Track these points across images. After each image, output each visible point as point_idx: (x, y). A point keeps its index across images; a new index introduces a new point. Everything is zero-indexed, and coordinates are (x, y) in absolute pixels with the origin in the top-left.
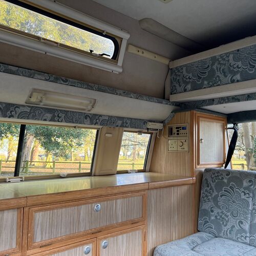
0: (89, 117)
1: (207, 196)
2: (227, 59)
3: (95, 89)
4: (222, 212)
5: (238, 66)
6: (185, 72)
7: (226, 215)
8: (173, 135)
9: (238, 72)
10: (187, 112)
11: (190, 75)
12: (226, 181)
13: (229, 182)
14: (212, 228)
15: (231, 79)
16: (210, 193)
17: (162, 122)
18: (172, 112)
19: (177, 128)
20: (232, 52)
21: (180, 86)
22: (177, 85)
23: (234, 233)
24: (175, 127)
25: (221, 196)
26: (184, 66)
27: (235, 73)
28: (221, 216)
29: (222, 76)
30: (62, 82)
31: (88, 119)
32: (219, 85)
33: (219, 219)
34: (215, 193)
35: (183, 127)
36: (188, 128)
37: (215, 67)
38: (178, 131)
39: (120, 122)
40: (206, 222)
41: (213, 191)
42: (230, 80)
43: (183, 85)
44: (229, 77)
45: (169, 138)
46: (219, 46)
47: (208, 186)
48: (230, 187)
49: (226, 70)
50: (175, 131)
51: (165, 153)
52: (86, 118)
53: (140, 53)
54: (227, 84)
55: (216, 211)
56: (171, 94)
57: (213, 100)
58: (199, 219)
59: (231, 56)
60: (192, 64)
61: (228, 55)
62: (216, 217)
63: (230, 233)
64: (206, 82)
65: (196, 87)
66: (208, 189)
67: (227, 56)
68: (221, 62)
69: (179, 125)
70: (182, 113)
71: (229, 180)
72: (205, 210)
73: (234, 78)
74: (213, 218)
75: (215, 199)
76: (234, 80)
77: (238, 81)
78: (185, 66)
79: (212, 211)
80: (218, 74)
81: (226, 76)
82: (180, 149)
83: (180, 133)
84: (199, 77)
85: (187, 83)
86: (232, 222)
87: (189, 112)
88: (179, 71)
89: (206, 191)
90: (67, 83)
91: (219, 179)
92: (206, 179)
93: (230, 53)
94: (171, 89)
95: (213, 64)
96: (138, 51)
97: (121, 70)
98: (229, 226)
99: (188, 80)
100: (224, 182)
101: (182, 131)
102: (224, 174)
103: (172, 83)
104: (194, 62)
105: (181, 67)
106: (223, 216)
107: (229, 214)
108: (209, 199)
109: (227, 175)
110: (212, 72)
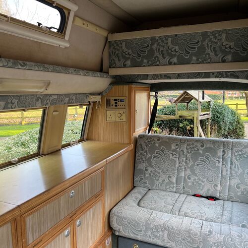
0: (40, 98)
1: (142, 158)
2: (165, 42)
3: (50, 71)
4: (155, 171)
5: (175, 50)
6: (124, 47)
7: (158, 172)
8: (111, 107)
9: (175, 55)
10: (125, 86)
11: (130, 51)
12: (157, 145)
13: (160, 146)
14: (146, 183)
15: (169, 61)
16: (144, 155)
17: (100, 94)
18: (110, 85)
19: (115, 100)
20: (171, 36)
21: (119, 61)
22: (116, 59)
23: (164, 185)
24: (113, 99)
25: (154, 158)
26: (123, 41)
27: (172, 56)
28: (154, 174)
29: (160, 57)
30: (20, 67)
31: (40, 101)
32: (158, 65)
33: (152, 176)
34: (149, 155)
35: (121, 100)
36: (126, 101)
37: (154, 48)
38: (116, 103)
39: (67, 99)
40: (142, 179)
41: (147, 154)
42: (167, 61)
43: (122, 60)
44: (167, 59)
45: (107, 109)
46: (158, 28)
47: (143, 150)
48: (161, 150)
49: (165, 52)
50: (113, 102)
51: (103, 123)
52: (38, 100)
53: (85, 26)
54: (164, 65)
55: (150, 169)
56: (110, 67)
57: (147, 75)
58: (135, 177)
59: (170, 40)
60: (132, 41)
61: (166, 37)
62: (150, 174)
63: (161, 186)
64: (145, 61)
65: (135, 65)
66: (143, 152)
67: (166, 39)
68: (160, 44)
69: (117, 98)
70: (120, 86)
71: (160, 145)
72: (140, 169)
73: (172, 60)
74: (147, 175)
75: (149, 161)
76: (171, 62)
77: (175, 64)
78: (125, 41)
79: (147, 170)
80: (157, 54)
81: (164, 58)
82: (118, 119)
83: (118, 105)
84: (139, 55)
85: (127, 59)
86: (163, 177)
87: (127, 86)
88: (118, 45)
89: (141, 154)
90: (25, 68)
91: (152, 144)
92: (141, 144)
93: (168, 36)
94: (110, 63)
95: (152, 44)
96: (84, 24)
97: (68, 45)
98: (160, 181)
99: (127, 56)
100: (155, 146)
101: (119, 103)
102: (156, 139)
103: (110, 56)
104: (134, 39)
105: (121, 42)
106: (156, 173)
107: (160, 171)
108: (143, 161)
109: (158, 140)
110: (152, 52)
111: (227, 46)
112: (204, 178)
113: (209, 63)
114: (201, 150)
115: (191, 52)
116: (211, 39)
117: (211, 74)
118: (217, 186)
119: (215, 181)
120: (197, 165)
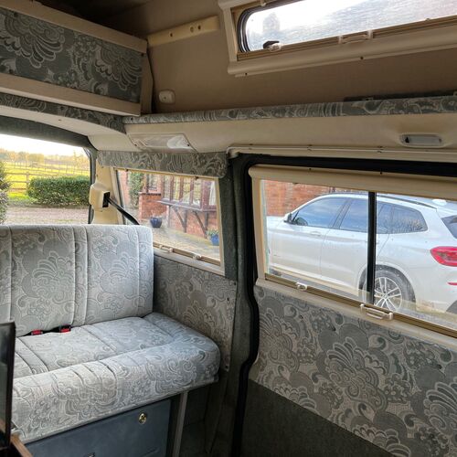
77: (11, 73)
111: (103, 69)
112: (49, 297)
113: (75, 88)
114: (41, 246)
115: (44, 58)
116: (80, 46)
117: (59, 107)
118: (69, 305)
119: (67, 297)
120: (36, 276)
